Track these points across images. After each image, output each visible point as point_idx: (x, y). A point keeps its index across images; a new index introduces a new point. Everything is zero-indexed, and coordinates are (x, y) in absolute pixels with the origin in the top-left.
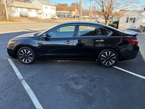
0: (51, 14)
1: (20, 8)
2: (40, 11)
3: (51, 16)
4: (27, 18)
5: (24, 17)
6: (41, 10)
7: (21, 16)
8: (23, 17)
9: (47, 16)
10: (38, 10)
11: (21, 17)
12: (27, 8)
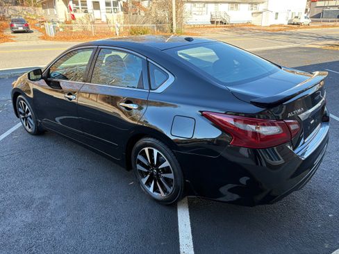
0: (290, 13)
1: (213, 5)
2: (261, 7)
3: (290, 19)
4: (223, 25)
5: (219, 25)
6: (263, 2)
7: (212, 22)
8: (215, 25)
9: (276, 18)
10: (256, 4)
11: (213, 25)
12: (229, 3)
